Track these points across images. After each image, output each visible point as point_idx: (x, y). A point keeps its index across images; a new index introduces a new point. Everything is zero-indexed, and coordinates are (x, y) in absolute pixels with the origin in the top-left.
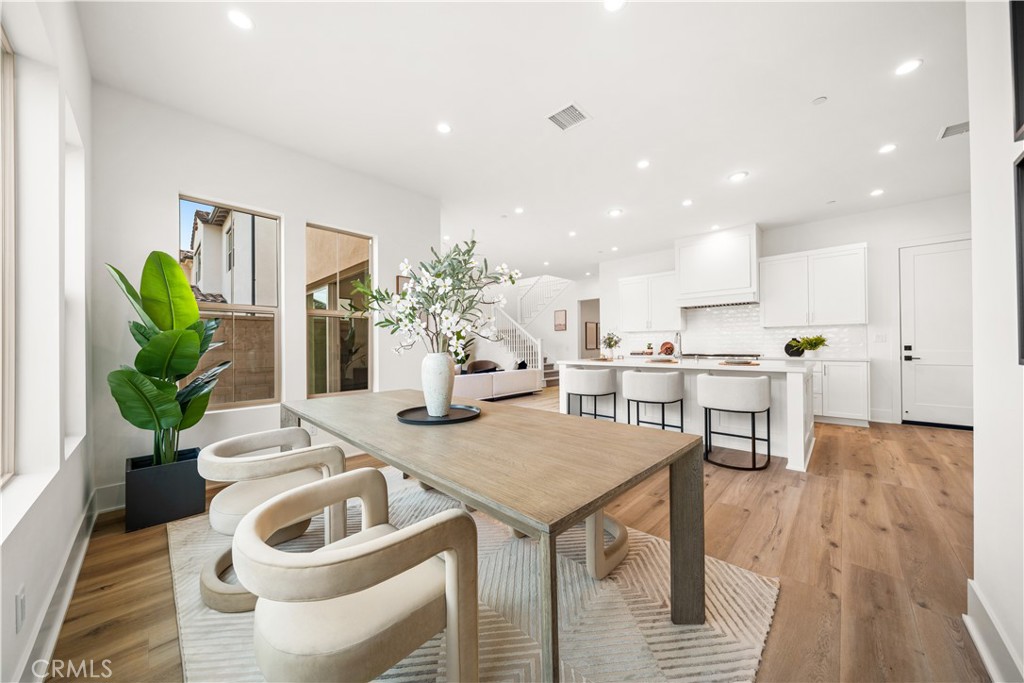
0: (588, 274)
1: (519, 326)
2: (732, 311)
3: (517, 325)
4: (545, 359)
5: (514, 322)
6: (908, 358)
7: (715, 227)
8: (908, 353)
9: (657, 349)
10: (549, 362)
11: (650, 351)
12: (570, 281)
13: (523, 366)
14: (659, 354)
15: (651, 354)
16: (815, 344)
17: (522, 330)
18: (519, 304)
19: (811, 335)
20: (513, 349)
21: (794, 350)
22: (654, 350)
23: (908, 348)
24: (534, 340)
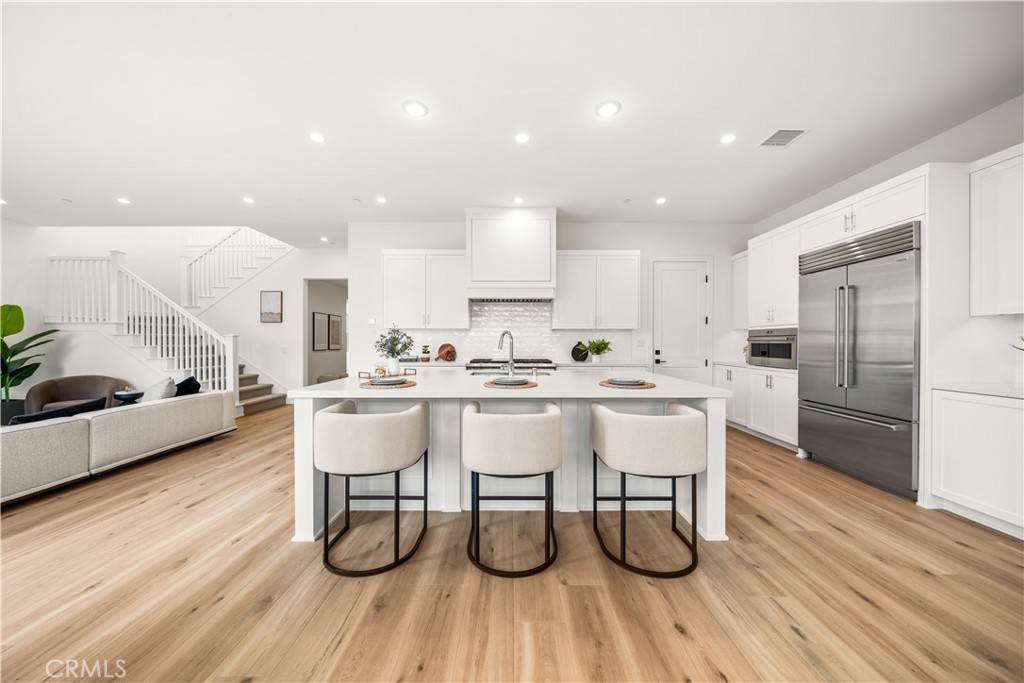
0: (324, 239)
1: (183, 311)
2: (519, 309)
3: (177, 307)
4: (241, 368)
5: (172, 304)
6: (658, 362)
7: (519, 201)
8: (657, 357)
9: (434, 353)
10: (248, 372)
11: (426, 356)
12: (290, 247)
13: (189, 387)
14: (437, 359)
15: (428, 360)
16: (600, 348)
17: (189, 317)
18: (185, 273)
19: (597, 338)
20: (167, 352)
21: (579, 354)
22: (429, 355)
23: (658, 352)
24: (216, 336)
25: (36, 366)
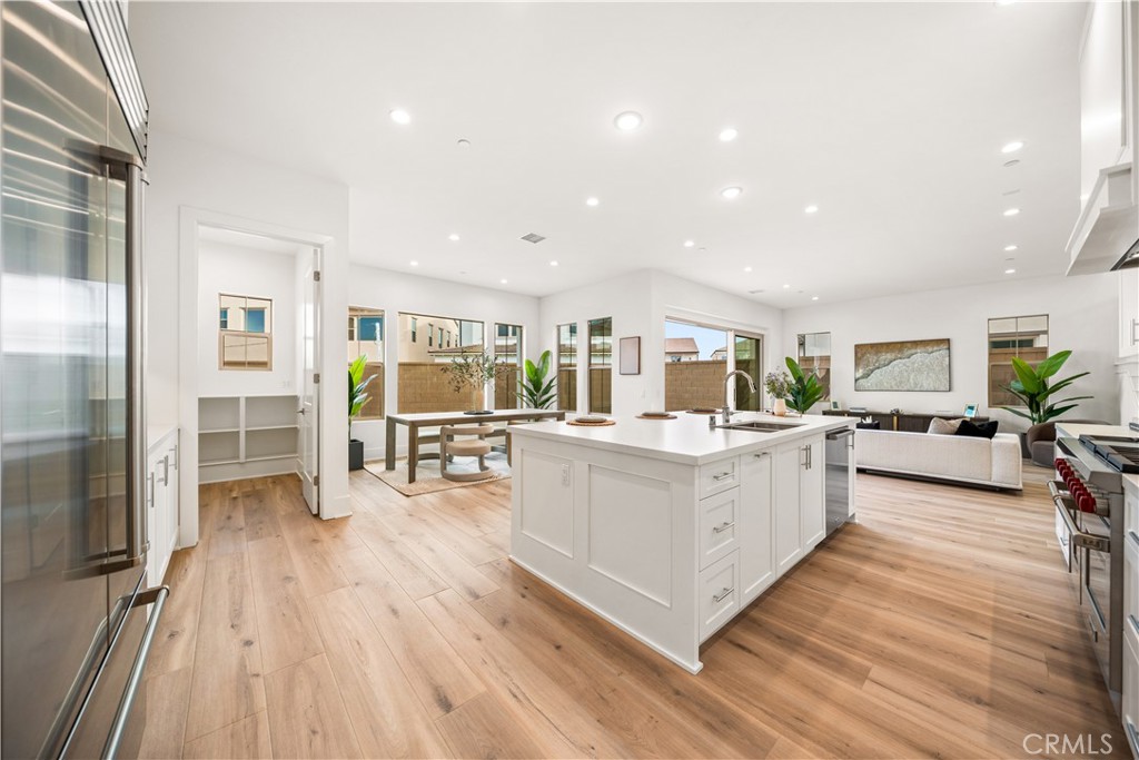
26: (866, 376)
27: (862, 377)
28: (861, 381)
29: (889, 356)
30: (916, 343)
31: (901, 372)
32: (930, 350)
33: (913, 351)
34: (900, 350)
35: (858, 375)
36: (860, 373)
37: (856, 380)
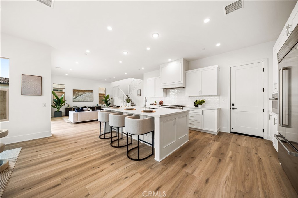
6: (233, 108)
7: (170, 60)
8: (233, 107)
9: (158, 103)
11: (155, 104)
12: (142, 80)
15: (156, 104)
16: (202, 102)
18: (129, 88)
21: (196, 104)
22: (157, 103)
23: (233, 105)
25: (110, 104)
26: (76, 98)
27: (75, 98)
28: (74, 99)
29: (82, 93)
30: (87, 91)
31: (84, 97)
32: (90, 92)
33: (86, 92)
34: (84, 92)
35: (74, 98)
36: (74, 97)
37: (73, 99)
